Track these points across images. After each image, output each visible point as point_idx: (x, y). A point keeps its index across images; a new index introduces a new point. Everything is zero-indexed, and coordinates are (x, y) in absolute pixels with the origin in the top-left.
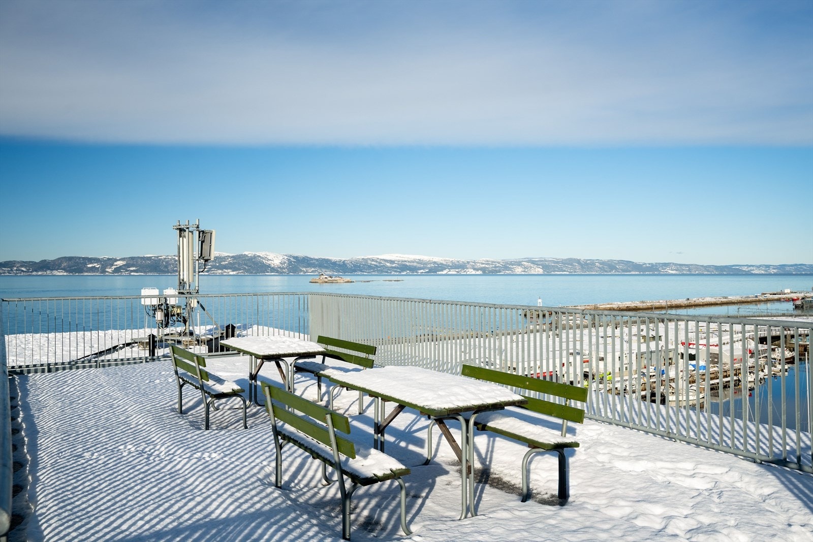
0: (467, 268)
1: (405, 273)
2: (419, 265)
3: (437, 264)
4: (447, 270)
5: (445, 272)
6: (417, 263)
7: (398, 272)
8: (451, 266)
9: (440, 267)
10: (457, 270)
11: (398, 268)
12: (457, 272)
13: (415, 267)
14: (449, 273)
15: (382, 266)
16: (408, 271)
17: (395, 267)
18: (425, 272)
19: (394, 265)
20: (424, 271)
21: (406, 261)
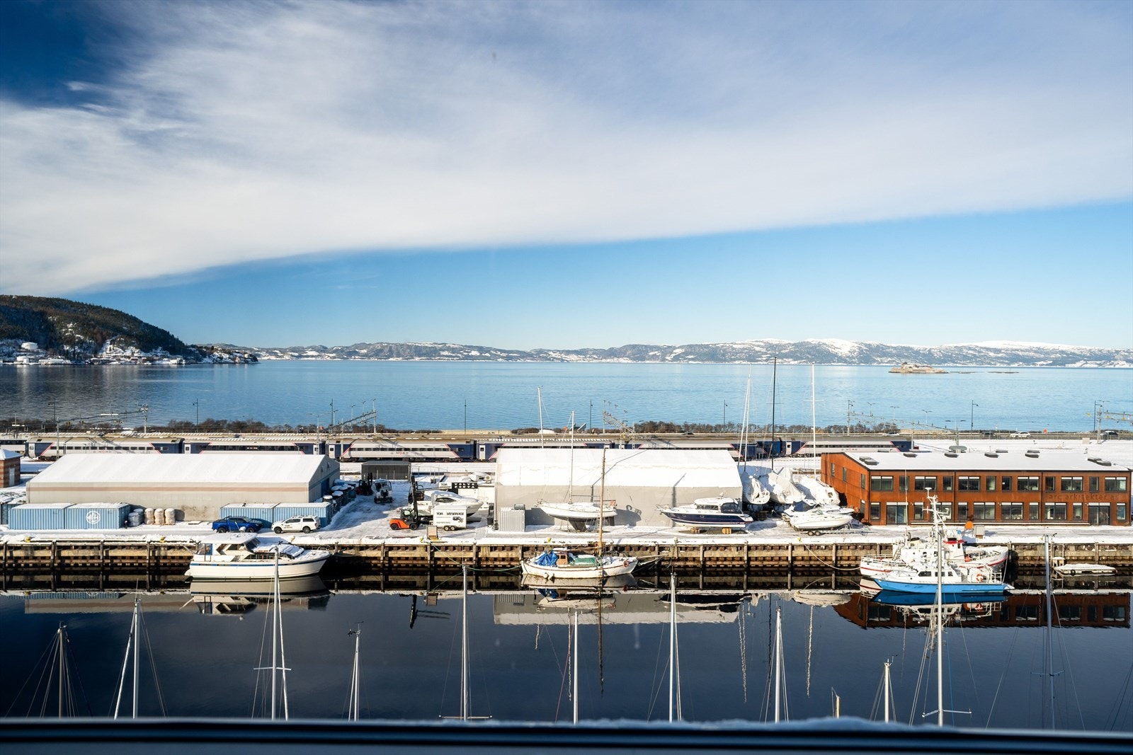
0: (1116, 360)
1: (1016, 365)
2: (1037, 355)
3: (1067, 354)
4: (1082, 362)
5: (1078, 364)
6: (1035, 352)
7: (1006, 363)
8: (1088, 357)
9: (1070, 357)
10: (1098, 362)
11: (1005, 358)
12: (1098, 364)
13: (1032, 357)
14: (1085, 366)
15: (982, 356)
16: (1021, 363)
17: (1001, 358)
18: (1047, 365)
19: (1000, 355)
20: (1045, 363)
21: (1018, 350)
